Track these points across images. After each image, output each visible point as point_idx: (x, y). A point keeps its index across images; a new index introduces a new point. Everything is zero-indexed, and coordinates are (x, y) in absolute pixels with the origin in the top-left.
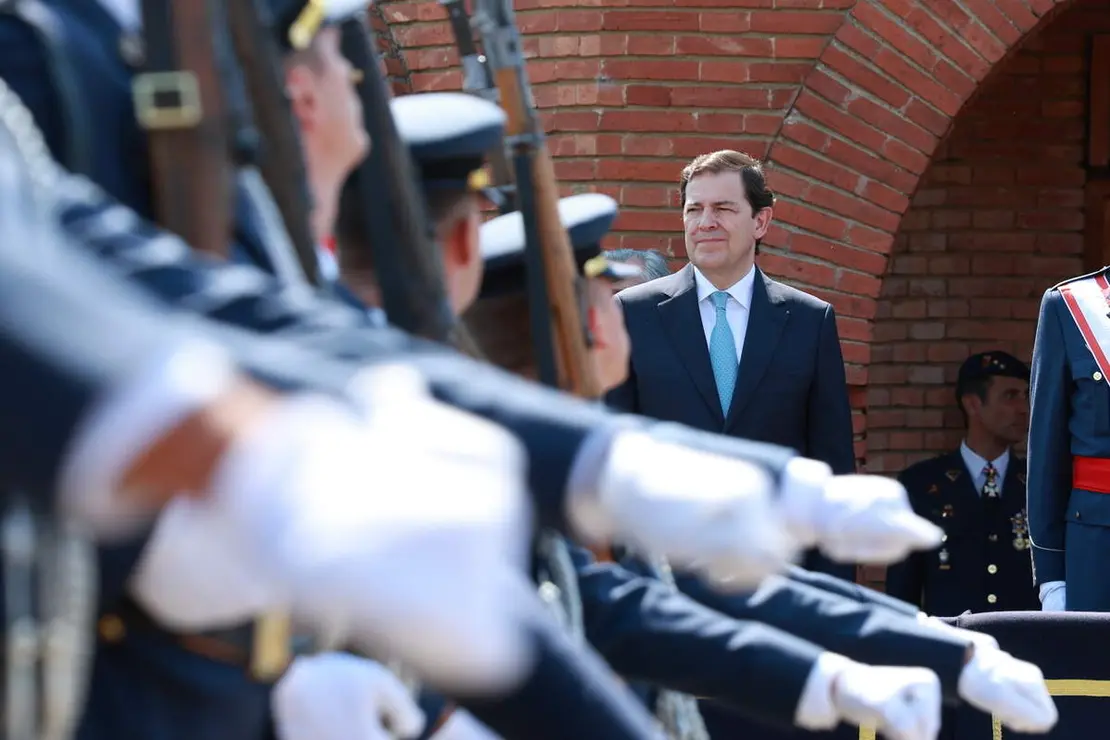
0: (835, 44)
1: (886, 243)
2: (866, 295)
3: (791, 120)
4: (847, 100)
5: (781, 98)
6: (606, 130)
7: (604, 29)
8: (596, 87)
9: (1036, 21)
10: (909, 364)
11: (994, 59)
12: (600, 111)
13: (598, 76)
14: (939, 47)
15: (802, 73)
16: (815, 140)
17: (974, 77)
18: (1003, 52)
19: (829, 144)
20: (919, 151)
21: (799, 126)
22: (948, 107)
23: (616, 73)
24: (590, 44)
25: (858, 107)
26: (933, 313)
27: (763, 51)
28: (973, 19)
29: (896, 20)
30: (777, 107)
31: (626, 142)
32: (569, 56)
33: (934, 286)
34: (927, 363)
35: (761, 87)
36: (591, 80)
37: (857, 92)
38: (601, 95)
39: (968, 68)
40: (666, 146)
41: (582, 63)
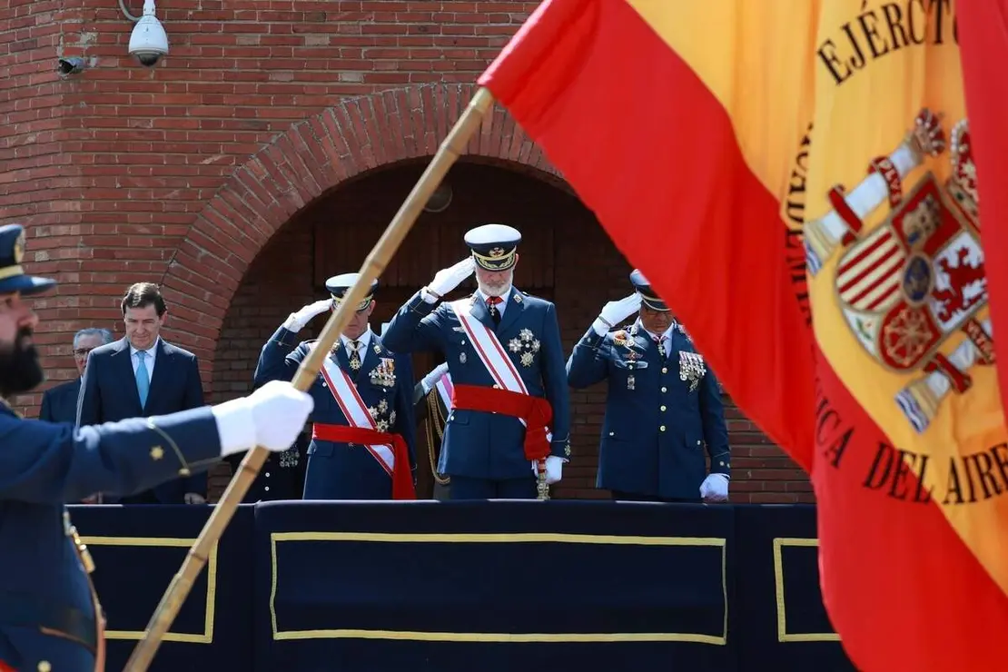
0: (193, 229)
1: (218, 323)
2: (209, 349)
3: (172, 265)
4: (200, 255)
5: (168, 254)
6: (84, 270)
7: (82, 222)
8: (78, 250)
9: (288, 218)
10: (230, 381)
11: (269, 236)
12: (80, 261)
13: (79, 244)
14: (243, 230)
15: (178, 242)
16: (184, 275)
17: (261, 244)
18: (273, 232)
19: (191, 276)
20: (234, 279)
21: (176, 268)
22: (248, 257)
23: (88, 243)
24: (75, 230)
25: (205, 258)
26: (242, 356)
27: (159, 232)
28: (259, 217)
29: (223, 217)
30: (166, 259)
31: (93, 276)
32: (64, 235)
33: (241, 344)
34: (239, 381)
35: (158, 249)
36: (76, 247)
37: (204, 251)
38: (81, 254)
39: (257, 240)
40: (113, 279)
41: (72, 238)
